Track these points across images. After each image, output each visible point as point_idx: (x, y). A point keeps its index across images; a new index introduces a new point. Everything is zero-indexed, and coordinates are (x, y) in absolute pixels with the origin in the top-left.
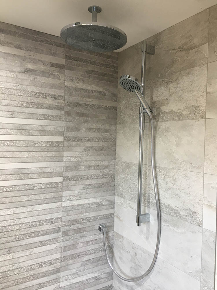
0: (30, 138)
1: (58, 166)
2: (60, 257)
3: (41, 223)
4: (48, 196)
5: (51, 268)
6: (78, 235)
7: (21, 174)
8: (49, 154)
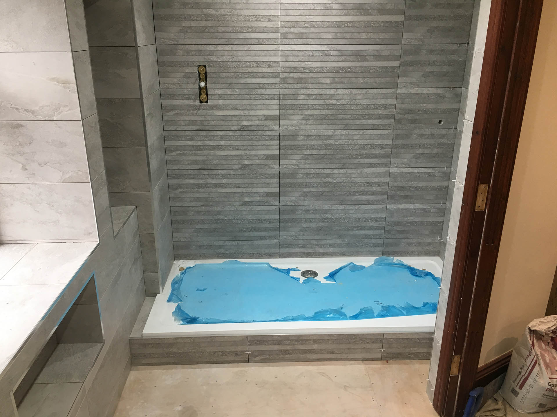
0: (369, 18)
1: (396, 49)
2: (391, 143)
3: (376, 107)
4: (383, 80)
5: (382, 152)
6: (412, 125)
7: (358, 56)
8: (386, 36)
